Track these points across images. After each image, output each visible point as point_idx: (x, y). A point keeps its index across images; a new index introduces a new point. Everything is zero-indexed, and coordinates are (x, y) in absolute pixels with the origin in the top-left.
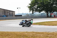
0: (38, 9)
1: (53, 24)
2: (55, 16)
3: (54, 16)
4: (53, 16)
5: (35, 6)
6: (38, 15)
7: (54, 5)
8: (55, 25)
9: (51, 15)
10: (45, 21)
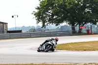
0: (54, 17)
1: (85, 48)
2: (88, 31)
3: (86, 32)
4: (84, 30)
5: (47, 12)
6: (54, 29)
7: (87, 10)
8: (89, 50)
9: (80, 29)
10: (68, 42)
